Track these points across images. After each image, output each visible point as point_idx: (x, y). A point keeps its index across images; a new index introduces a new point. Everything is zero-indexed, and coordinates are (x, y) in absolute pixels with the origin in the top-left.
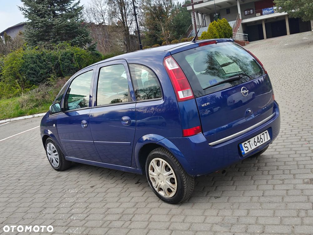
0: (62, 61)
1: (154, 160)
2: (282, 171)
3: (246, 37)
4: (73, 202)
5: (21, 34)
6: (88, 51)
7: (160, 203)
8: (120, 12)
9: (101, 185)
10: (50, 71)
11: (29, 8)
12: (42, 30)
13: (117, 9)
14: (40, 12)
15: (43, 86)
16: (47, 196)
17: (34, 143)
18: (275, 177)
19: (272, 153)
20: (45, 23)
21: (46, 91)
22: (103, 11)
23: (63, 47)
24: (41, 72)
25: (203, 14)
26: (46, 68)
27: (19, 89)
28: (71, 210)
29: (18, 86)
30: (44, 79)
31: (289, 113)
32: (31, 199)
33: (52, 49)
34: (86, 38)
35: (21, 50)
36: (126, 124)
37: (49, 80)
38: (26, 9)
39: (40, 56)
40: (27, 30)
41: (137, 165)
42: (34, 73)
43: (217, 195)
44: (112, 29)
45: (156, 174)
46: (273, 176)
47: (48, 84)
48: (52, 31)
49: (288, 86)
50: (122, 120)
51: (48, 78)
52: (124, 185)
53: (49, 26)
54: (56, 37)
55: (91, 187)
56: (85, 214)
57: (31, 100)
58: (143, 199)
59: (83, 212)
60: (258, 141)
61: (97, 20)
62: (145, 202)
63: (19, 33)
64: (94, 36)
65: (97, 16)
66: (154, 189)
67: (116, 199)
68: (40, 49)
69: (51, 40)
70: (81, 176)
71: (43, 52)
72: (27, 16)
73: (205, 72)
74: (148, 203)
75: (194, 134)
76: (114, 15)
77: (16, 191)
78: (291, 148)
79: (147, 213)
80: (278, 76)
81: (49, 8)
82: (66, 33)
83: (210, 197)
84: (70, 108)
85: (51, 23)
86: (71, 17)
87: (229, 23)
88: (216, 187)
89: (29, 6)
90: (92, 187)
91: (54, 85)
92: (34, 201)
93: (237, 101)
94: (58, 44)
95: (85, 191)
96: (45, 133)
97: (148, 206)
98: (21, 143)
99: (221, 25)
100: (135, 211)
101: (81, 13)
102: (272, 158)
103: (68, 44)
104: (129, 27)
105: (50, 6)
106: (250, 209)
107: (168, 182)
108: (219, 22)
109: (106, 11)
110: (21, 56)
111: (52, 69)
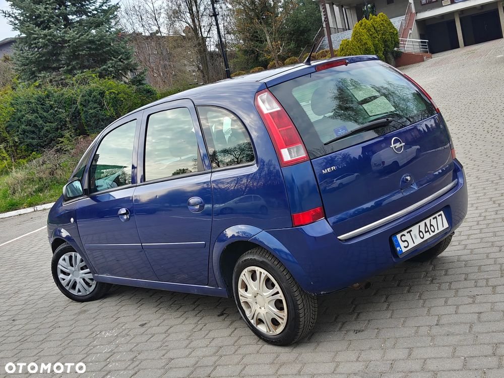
0: (84, 106)
1: (246, 270)
2: (474, 281)
3: (426, 46)
4: (109, 352)
5: (6, 59)
6: (130, 87)
7: (260, 346)
8: (188, 11)
9: (158, 322)
10: (63, 125)
11: (20, 12)
12: (45, 50)
13: (182, 5)
14: (40, 18)
15: (50, 154)
16: (64, 344)
17: (38, 257)
18: (460, 293)
19: (459, 253)
20: (50, 37)
21: (56, 162)
22: (157, 10)
23: (84, 81)
24: (45, 128)
25: (342, 7)
26: (56, 120)
27: (6, 160)
28: (107, 365)
29: (5, 155)
30: (52, 140)
31: (494, 182)
32: (36, 351)
33: (65, 85)
34: (126, 62)
35: (9, 89)
36: (195, 210)
37: (62, 142)
38: (16, 14)
39: (43, 100)
40: (18, 53)
41: (219, 283)
42: (34, 131)
43: (358, 328)
44: (175, 43)
45: (251, 295)
46: (457, 290)
47: (60, 149)
48: (64, 53)
49: (498, 133)
50: (189, 204)
51: (60, 139)
52: (198, 318)
53: (57, 43)
54: (71, 63)
55: (140, 325)
56: (131, 370)
57: (28, 179)
58: (231, 341)
59: (126, 368)
60: (427, 230)
61: (146, 27)
62: (233, 345)
63: (3, 58)
64: (141, 58)
65: (145, 20)
66: (249, 322)
67: (185, 343)
68: (43, 87)
69: (62, 69)
70: (123, 309)
71: (49, 91)
72: (16, 28)
73: (331, 114)
74: (240, 347)
75: (312, 221)
76: (178, 18)
77: (9, 339)
78: (492, 242)
79: (238, 364)
80: (482, 115)
81: (57, 11)
82: (90, 55)
83: (346, 331)
84: (99, 189)
85: (61, 37)
86: (98, 25)
87: (392, 20)
88: (358, 314)
89: (21, 8)
90: (142, 325)
91: (71, 151)
92: (41, 354)
93: (388, 162)
94: (76, 76)
95: (130, 333)
96: (55, 235)
97: (239, 351)
98: (15, 257)
99: (376, 26)
100: (217, 360)
101: (115, 17)
102: (458, 261)
103: (94, 75)
104: (207, 37)
105: (58, 6)
106: (413, 348)
107: (272, 306)
108: (372, 20)
109: (162, 11)
110: (9, 100)
111: (66, 121)
